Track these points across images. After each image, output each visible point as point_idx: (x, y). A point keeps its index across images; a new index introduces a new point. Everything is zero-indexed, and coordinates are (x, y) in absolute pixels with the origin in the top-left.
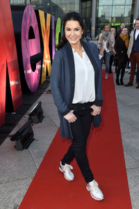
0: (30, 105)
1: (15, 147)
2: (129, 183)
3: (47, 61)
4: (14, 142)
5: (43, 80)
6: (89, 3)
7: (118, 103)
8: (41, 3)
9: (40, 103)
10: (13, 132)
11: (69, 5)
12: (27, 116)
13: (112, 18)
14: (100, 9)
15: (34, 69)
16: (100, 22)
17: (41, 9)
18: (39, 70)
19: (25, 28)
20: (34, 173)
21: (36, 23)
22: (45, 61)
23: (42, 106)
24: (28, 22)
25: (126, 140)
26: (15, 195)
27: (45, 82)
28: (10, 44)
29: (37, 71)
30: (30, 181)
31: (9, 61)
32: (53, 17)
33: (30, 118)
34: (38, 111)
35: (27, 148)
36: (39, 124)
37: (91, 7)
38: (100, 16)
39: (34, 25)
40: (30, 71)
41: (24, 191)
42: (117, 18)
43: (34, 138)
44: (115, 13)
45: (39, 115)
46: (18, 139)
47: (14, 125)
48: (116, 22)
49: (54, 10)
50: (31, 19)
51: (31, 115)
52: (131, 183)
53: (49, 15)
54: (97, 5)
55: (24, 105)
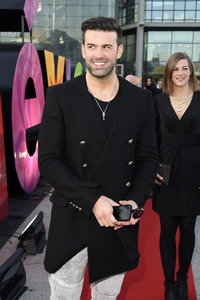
0: (22, 219)
6: (130, 38)
9: (41, 215)
12: (14, 240)
16: (151, 69)
19: (19, 81)
21: (39, 72)
32: (69, 61)
33: (20, 246)
34: (37, 231)
37: (135, 45)
38: (149, 59)
39: (36, 74)
40: (24, 154)
43: (27, 285)
45: (37, 239)
49: (71, 49)
50: (30, 63)
51: (23, 238)
53: (61, 59)
54: (145, 42)
55: (11, 217)
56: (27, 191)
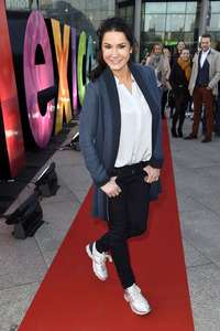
0: (38, 169)
1: (13, 233)
2: (190, 289)
3: (64, 99)
4: (12, 226)
5: (58, 129)
6: (130, 9)
7: (174, 165)
8: (54, 7)
9: (53, 165)
10: (10, 211)
11: (98, 13)
12: (32, 186)
13: (166, 33)
14: (148, 19)
15: (43, 112)
16: (148, 39)
17: (55, 18)
18: (51, 113)
19: (30, 47)
20: (43, 274)
21: (47, 39)
22: (61, 99)
23: (56, 170)
24: (34, 37)
25: (185, 222)
26: (12, 310)
27: (60, 132)
28: (6, 72)
29: (48, 115)
30: (36, 286)
31: (4, 98)
32: (74, 30)
33: (37, 189)
34: (50, 178)
35: (32, 235)
36: (52, 198)
37: (134, 16)
38: (147, 29)
39: (44, 42)
40: (37, 115)
41: (26, 304)
42: (173, 33)
43: (44, 219)
44: (171, 26)
45: (51, 184)
46: (18, 222)
47: (11, 200)
48: (172, 40)
49: (76, 20)
51: (38, 184)
52: (193, 289)
53: (67, 28)
54: (143, 13)
55: (28, 167)
56: (41, 146)
